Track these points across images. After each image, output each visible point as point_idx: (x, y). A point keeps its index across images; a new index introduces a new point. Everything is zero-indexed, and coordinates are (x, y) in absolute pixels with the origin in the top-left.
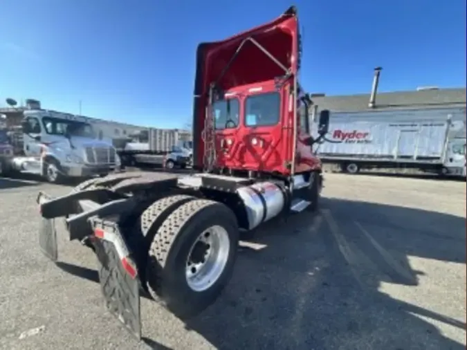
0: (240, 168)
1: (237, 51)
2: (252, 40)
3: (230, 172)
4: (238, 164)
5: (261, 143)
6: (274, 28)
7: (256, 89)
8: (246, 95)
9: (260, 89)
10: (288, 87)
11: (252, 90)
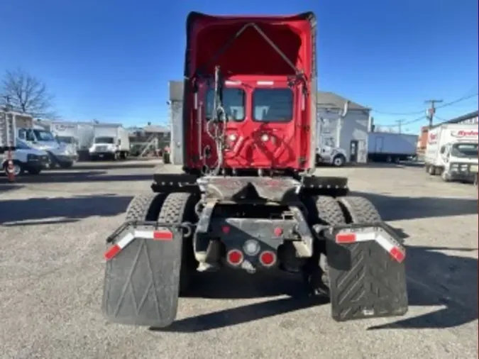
0: (247, 167)
1: (238, 34)
2: (256, 27)
3: (234, 172)
4: (244, 162)
5: (273, 139)
6: (283, 23)
7: (265, 82)
8: (254, 86)
9: (271, 83)
10: (300, 86)
11: (260, 83)
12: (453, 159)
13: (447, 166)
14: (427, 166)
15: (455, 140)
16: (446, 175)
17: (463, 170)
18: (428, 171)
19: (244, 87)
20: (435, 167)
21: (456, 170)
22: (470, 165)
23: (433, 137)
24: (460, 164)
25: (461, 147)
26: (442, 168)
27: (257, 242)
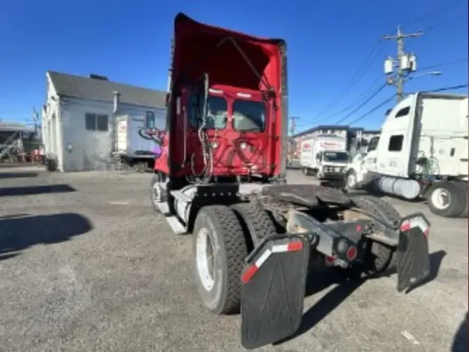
0: (227, 174)
4: (225, 170)
5: (249, 147)
6: (257, 43)
8: (235, 97)
9: (248, 96)
10: (271, 102)
11: (239, 95)
12: (324, 163)
13: (321, 168)
14: (303, 168)
15: (323, 150)
16: (320, 175)
17: (331, 171)
18: (303, 172)
19: (225, 97)
20: (309, 169)
21: (326, 171)
22: (334, 167)
23: (307, 146)
24: (329, 167)
25: (327, 154)
26: (316, 170)
27: (345, 240)
